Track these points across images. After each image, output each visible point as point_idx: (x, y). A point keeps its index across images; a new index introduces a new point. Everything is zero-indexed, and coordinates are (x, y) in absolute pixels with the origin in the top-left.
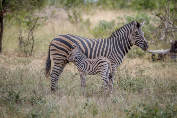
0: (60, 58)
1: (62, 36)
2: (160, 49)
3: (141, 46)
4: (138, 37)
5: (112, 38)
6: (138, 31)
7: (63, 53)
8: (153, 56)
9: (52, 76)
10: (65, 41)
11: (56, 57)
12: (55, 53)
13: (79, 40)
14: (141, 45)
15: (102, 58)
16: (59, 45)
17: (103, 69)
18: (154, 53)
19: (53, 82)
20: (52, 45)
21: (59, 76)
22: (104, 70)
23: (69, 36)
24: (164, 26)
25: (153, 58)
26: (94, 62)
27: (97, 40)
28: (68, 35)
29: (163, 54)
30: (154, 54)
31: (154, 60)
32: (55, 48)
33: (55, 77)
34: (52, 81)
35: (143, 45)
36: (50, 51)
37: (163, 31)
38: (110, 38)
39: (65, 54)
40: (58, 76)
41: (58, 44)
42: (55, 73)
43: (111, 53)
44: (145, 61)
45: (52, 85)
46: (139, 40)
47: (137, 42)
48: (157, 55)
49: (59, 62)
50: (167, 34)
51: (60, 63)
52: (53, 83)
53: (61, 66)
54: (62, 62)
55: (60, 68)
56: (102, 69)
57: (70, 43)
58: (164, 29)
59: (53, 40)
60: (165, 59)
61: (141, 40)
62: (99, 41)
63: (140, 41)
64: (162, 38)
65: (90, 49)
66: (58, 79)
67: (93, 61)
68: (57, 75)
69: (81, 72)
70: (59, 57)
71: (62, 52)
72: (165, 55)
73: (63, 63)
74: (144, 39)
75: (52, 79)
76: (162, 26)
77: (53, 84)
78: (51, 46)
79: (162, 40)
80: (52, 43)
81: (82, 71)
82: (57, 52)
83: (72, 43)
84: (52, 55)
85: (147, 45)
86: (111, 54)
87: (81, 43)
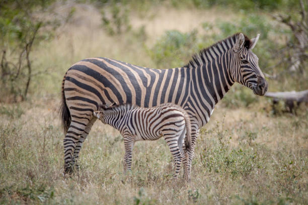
0: (85, 105)
1: (88, 60)
2: (289, 90)
3: (253, 85)
4: (247, 67)
5: (191, 68)
6: (247, 56)
7: (91, 95)
8: (275, 106)
9: (68, 142)
10: (95, 71)
11: (75, 104)
12: (73, 96)
13: (123, 70)
14: (253, 83)
15: (172, 108)
16: (83, 79)
17: (175, 130)
18: (277, 98)
19: (69, 155)
20: (68, 78)
21: (81, 142)
22: (177, 131)
23: (102, 62)
24: (299, 43)
25: (275, 109)
26: (155, 113)
27: (160, 71)
28: (101, 60)
29: (295, 100)
30: (276, 100)
31: (276, 113)
32: (73, 86)
33: (73, 144)
34: (68, 152)
35: (256, 84)
36: (63, 92)
37: (295, 54)
38: (188, 67)
39: (95, 98)
40: (79, 142)
41: (80, 77)
42: (73, 137)
43: (189, 98)
44: (259, 114)
45: (67, 161)
46: (248, 74)
47: (245, 78)
48: (282, 103)
49: (81, 114)
50: (305, 60)
51: (85, 116)
52: (69, 158)
53: (86, 122)
54: (87, 115)
55: (84, 126)
56: (172, 130)
57: (105, 76)
58: (298, 50)
59: (70, 69)
60: (298, 112)
61: (254, 73)
62: (164, 72)
63: (251, 75)
64: (293, 68)
65: (145, 89)
66: (78, 148)
67: (151, 111)
68: (77, 141)
69: (125, 136)
70: (82, 105)
71: (89, 95)
72: (299, 103)
73: (90, 115)
74: (258, 72)
75: (67, 149)
76: (293, 44)
77: (69, 160)
78: (66, 82)
79: (293, 72)
80: (67, 76)
81: (127, 133)
82: (78, 94)
83: (109, 76)
84: (68, 99)
85: (264, 84)
86: (189, 100)
87: (127, 76)
